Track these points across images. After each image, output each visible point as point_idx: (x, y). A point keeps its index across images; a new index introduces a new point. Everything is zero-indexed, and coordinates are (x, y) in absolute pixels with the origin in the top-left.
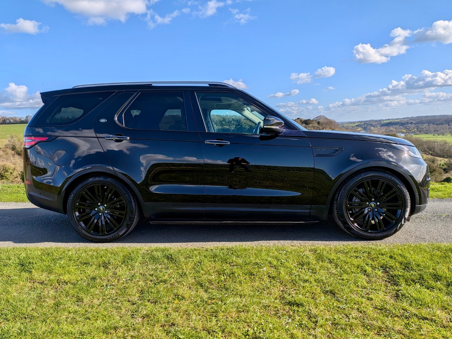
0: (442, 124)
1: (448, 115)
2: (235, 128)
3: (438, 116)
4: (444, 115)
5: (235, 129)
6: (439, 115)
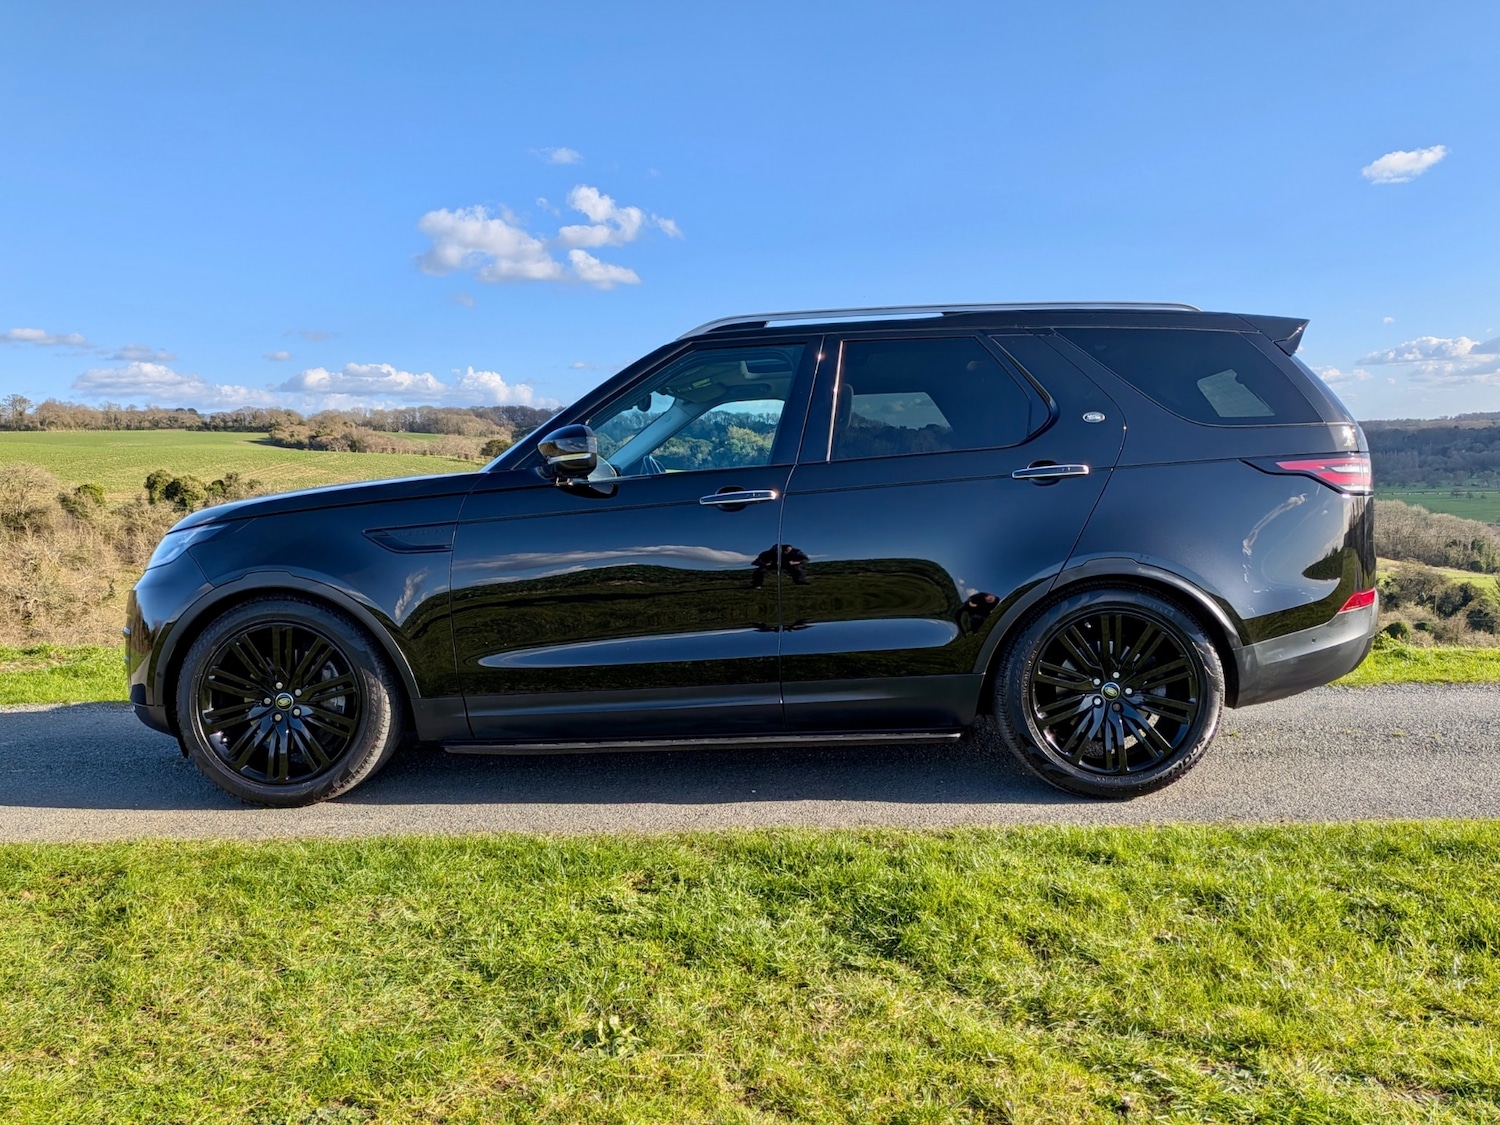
0: (1400, 450)
1: (1419, 420)
2: (710, 454)
3: (1389, 422)
4: (1408, 420)
5: (709, 458)
6: (1392, 419)
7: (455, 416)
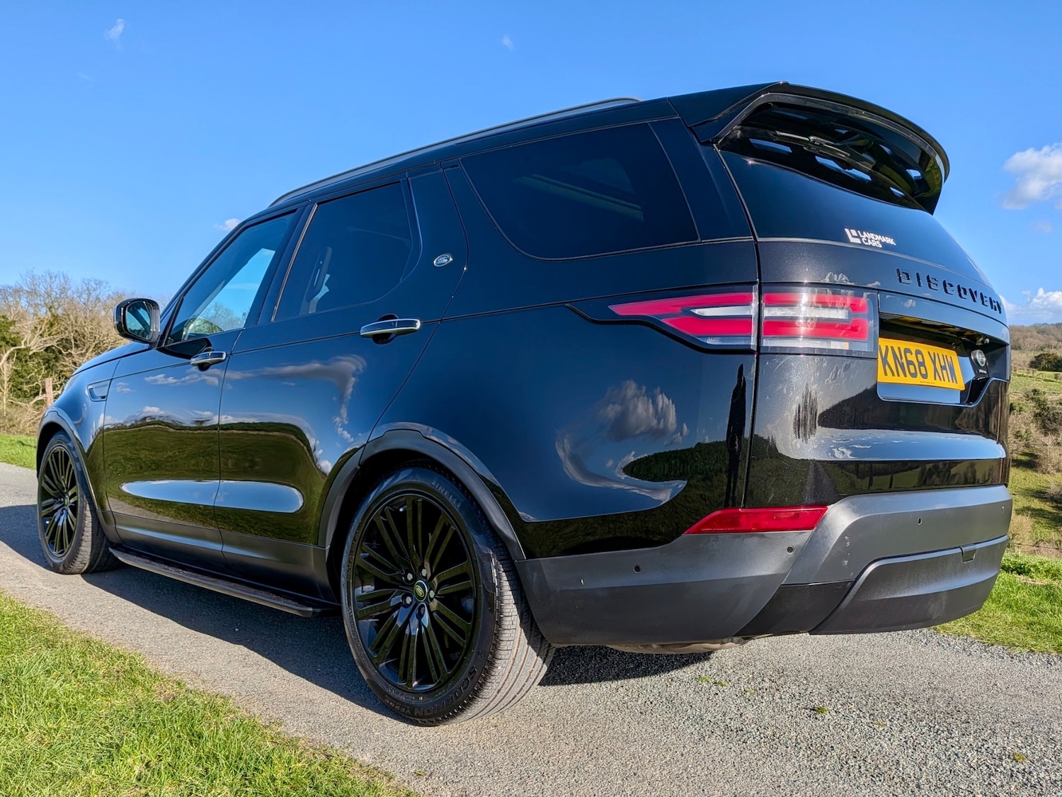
7: (1017, 333)
